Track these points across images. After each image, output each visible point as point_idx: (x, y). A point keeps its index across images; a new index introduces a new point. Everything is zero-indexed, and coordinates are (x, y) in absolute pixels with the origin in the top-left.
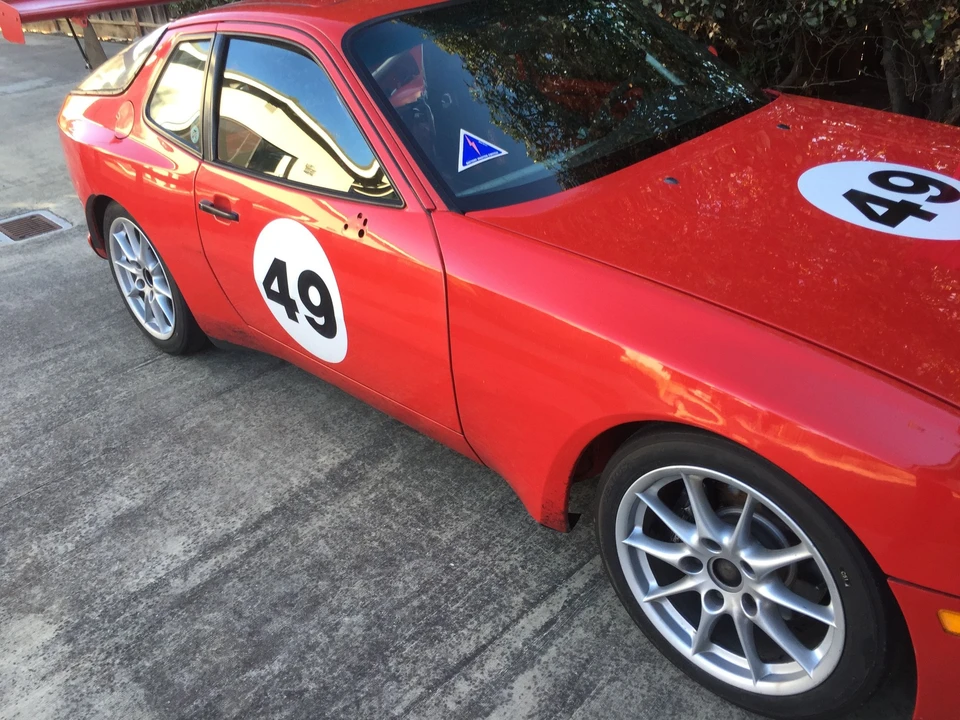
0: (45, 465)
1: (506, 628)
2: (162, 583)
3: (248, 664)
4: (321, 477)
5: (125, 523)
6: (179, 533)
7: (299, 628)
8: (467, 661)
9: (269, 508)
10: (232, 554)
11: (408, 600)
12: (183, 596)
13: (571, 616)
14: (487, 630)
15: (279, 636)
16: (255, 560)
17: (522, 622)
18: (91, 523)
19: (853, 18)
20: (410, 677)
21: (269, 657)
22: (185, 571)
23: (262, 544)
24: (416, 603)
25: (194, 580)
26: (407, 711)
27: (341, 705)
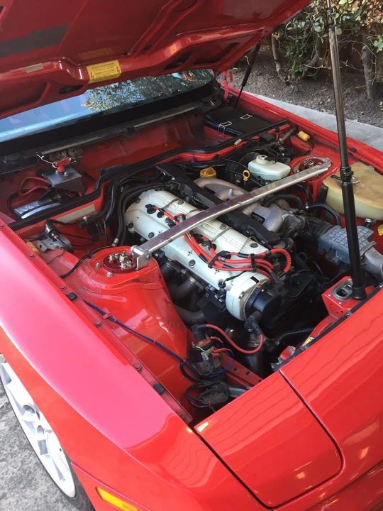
19: (340, 30)
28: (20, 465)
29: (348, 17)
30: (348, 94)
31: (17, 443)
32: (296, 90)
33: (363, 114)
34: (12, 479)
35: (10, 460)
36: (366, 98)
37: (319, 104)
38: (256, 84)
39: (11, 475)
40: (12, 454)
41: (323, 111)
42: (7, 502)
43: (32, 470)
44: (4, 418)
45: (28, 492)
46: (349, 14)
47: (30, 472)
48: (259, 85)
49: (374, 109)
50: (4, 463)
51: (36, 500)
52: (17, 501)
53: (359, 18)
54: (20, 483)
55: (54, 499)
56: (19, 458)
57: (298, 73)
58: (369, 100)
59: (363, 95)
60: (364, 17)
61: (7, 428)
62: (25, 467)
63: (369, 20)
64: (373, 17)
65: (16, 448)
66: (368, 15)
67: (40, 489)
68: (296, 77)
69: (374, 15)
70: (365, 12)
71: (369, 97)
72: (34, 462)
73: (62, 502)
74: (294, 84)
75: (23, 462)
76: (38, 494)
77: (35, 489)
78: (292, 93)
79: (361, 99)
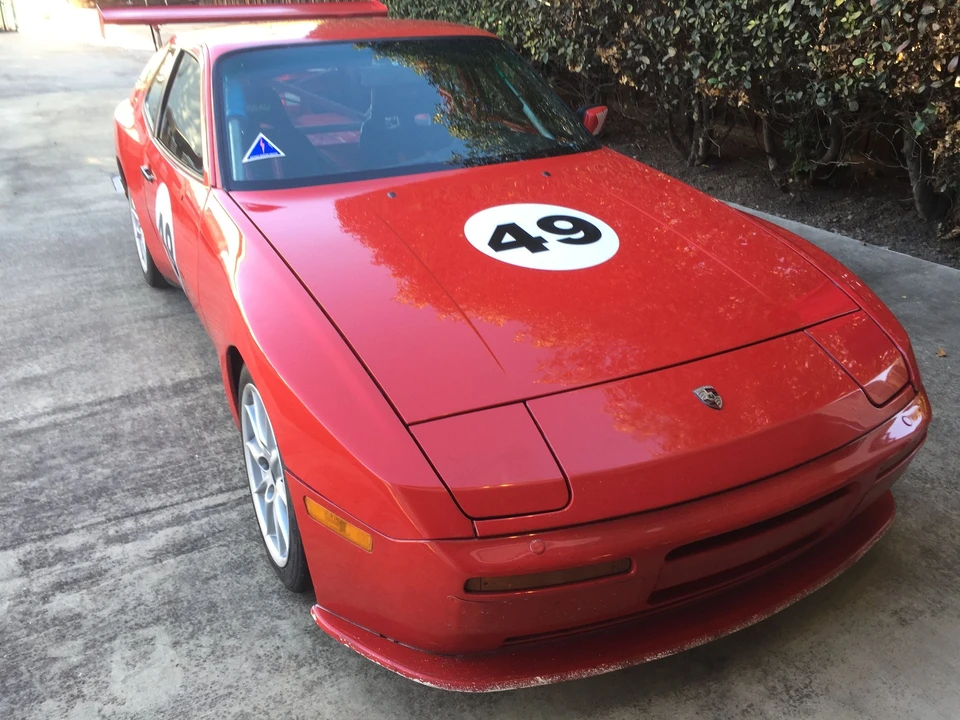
0: (13, 337)
1: (190, 500)
2: (16, 421)
3: (20, 478)
4: (169, 383)
5: (27, 382)
6: (53, 395)
7: (68, 467)
8: (148, 511)
9: (117, 395)
10: (70, 415)
11: (148, 469)
12: (19, 432)
13: (238, 504)
14: (177, 498)
15: (51, 468)
16: (79, 422)
17: (205, 499)
18: (6, 378)
19: (856, 103)
20: (104, 510)
21: (34, 477)
22: (33, 418)
23: (92, 415)
24: (150, 472)
25: (35, 424)
26: (83, 528)
27: (49, 514)
28: (242, 552)
29: (867, 85)
30: (886, 209)
31: (246, 533)
32: (798, 199)
33: (903, 240)
34: (228, 564)
35: (232, 546)
36: (915, 216)
37: (831, 222)
38: (733, 188)
39: (229, 560)
40: (236, 542)
41: (833, 232)
42: (217, 582)
43: (254, 560)
44: (238, 508)
45: (244, 579)
46: (868, 79)
47: (252, 562)
48: (738, 189)
49: (927, 234)
50: (225, 548)
51: (250, 586)
52: (228, 584)
53: (883, 86)
54: (237, 568)
55: (270, 590)
56: (244, 547)
57: (803, 174)
58: (921, 220)
59: (912, 213)
60: (892, 84)
61: (239, 518)
62: (247, 556)
63: (901, 89)
64: (907, 84)
65: (243, 537)
66: (899, 81)
67: (257, 578)
68: (802, 179)
69: (909, 81)
70: (894, 77)
71: (920, 216)
72: (259, 553)
73: (278, 594)
74: (795, 192)
75: (246, 552)
76: (254, 582)
77: (252, 578)
78: (790, 204)
79: (906, 219)
